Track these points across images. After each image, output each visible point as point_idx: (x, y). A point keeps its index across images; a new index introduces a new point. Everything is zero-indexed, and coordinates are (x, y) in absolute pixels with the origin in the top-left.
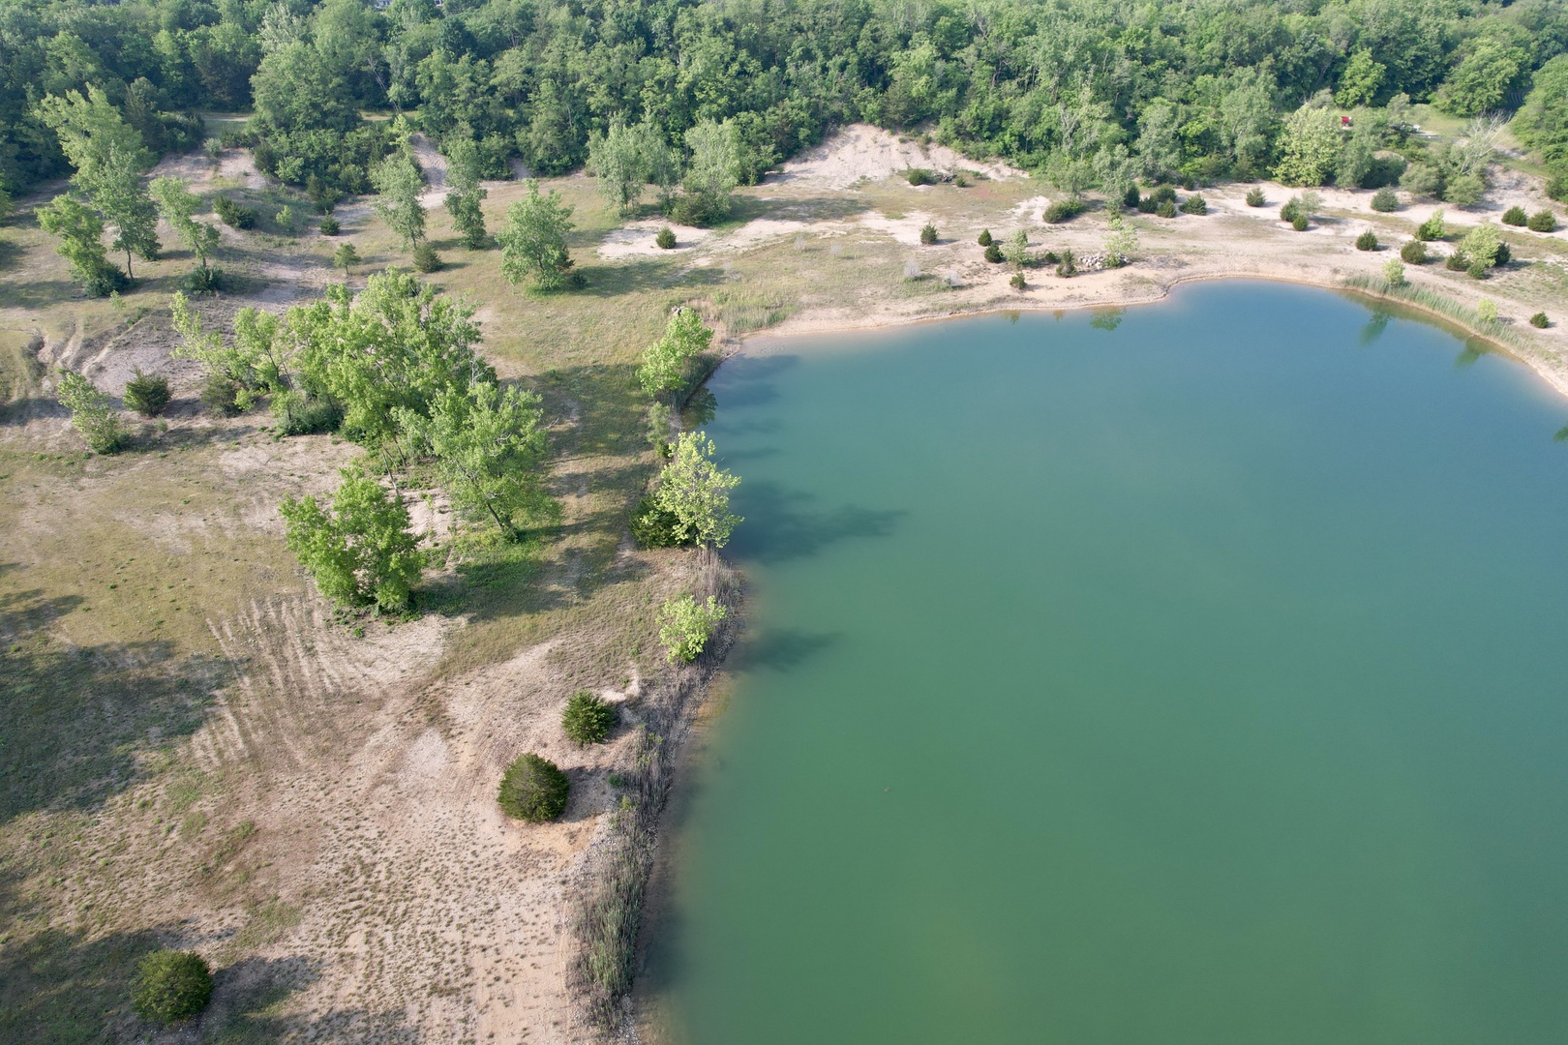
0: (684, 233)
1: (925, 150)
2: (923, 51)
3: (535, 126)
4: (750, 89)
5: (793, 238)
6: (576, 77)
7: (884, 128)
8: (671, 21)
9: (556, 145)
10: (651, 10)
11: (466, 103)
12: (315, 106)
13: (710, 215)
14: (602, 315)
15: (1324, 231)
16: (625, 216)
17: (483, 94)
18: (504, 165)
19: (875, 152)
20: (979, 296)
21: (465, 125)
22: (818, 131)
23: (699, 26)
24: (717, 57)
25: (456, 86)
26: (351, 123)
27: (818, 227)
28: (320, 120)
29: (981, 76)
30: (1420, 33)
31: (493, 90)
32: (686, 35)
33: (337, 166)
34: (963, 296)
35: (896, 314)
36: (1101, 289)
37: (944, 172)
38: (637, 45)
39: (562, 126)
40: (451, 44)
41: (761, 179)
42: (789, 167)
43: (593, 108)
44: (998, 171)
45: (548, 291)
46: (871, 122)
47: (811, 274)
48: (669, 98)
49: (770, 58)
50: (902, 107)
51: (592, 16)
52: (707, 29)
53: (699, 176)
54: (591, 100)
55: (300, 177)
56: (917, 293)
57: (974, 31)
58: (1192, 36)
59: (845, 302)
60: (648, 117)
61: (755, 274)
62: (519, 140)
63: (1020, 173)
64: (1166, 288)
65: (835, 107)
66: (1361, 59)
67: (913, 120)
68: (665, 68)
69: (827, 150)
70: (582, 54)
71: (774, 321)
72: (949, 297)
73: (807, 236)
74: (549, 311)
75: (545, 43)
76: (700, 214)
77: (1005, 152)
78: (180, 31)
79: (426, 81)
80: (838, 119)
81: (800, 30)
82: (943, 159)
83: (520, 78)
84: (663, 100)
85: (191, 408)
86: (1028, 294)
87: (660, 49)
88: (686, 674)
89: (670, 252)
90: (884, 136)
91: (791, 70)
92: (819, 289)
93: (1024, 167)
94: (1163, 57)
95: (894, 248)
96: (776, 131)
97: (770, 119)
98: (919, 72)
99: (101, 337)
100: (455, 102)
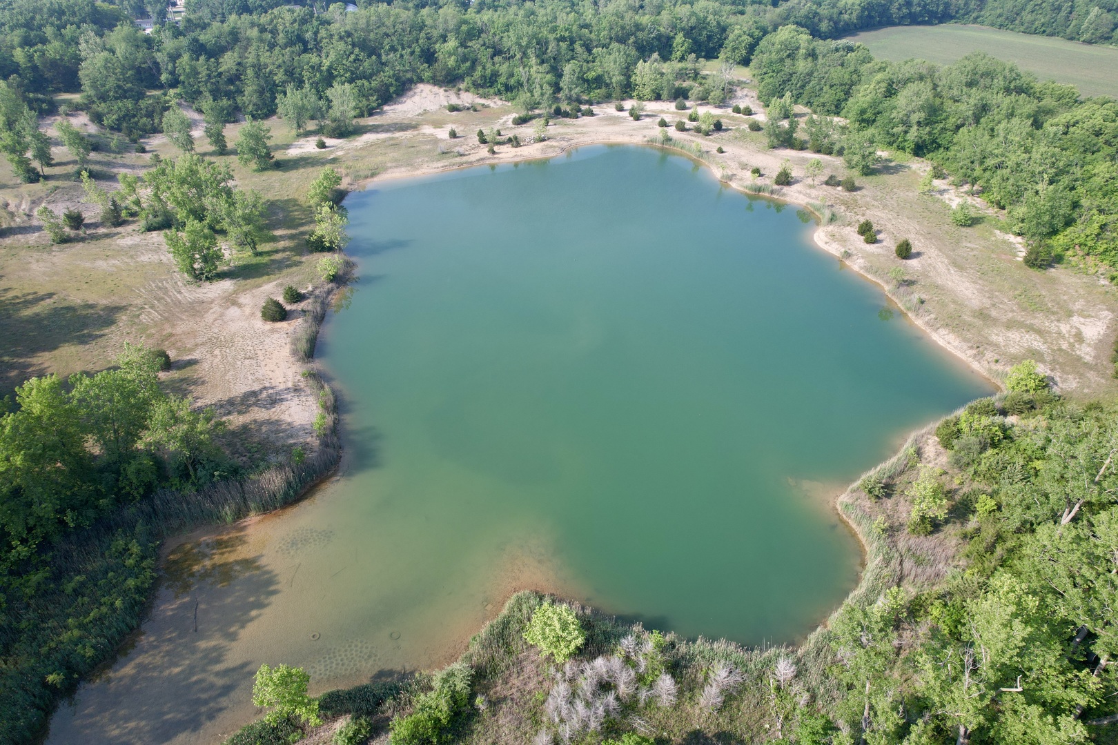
0: (329, 142)
1: (458, 95)
2: (452, 43)
3: (246, 93)
4: (361, 68)
5: (384, 141)
6: (266, 66)
7: (435, 85)
8: (316, 33)
9: (259, 103)
10: (304, 28)
11: (206, 82)
12: (119, 87)
13: (343, 132)
14: (290, 178)
15: (648, 120)
16: (299, 136)
17: (215, 77)
18: (232, 115)
19: (431, 97)
20: (472, 158)
21: (207, 94)
22: (401, 88)
23: (331, 36)
24: (342, 52)
25: (199, 73)
26: (141, 96)
27: (397, 134)
28: (122, 94)
29: (484, 55)
30: (708, 23)
31: (220, 74)
32: (325, 41)
33: (136, 119)
34: (464, 159)
35: (432, 168)
36: (532, 151)
37: (467, 105)
38: (298, 47)
39: (261, 92)
40: (192, 50)
41: (371, 115)
42: (386, 108)
43: (277, 82)
44: (495, 103)
45: (263, 170)
46: (428, 82)
47: (393, 154)
48: (318, 75)
49: (373, 51)
50: (444, 73)
51: (271, 32)
52: (336, 37)
53: (336, 112)
54: (275, 78)
55: (117, 125)
56: (443, 159)
57: (481, 31)
58: (595, 28)
59: (408, 165)
60: (307, 85)
61: (365, 156)
62: (239, 102)
63: (506, 103)
64: (563, 149)
65: (409, 75)
66: (679, 38)
67: (450, 80)
68: (314, 59)
69: (405, 99)
70: (268, 54)
71: (373, 175)
72: (458, 160)
73: (392, 139)
74: (264, 178)
75: (246, 48)
76: (338, 131)
77: (499, 93)
78: (27, 48)
79: (181, 71)
80: (411, 81)
81: (388, 35)
82: (467, 98)
83: (235, 68)
84: (315, 76)
85: (95, 225)
86: (496, 156)
87: (311, 49)
88: (330, 285)
89: (323, 150)
90: (436, 89)
91: (384, 58)
92: (396, 160)
93: (507, 100)
94: (581, 40)
95: (435, 141)
96: (376, 91)
97: (374, 84)
98: (450, 55)
99: (38, 199)
100: (199, 82)
